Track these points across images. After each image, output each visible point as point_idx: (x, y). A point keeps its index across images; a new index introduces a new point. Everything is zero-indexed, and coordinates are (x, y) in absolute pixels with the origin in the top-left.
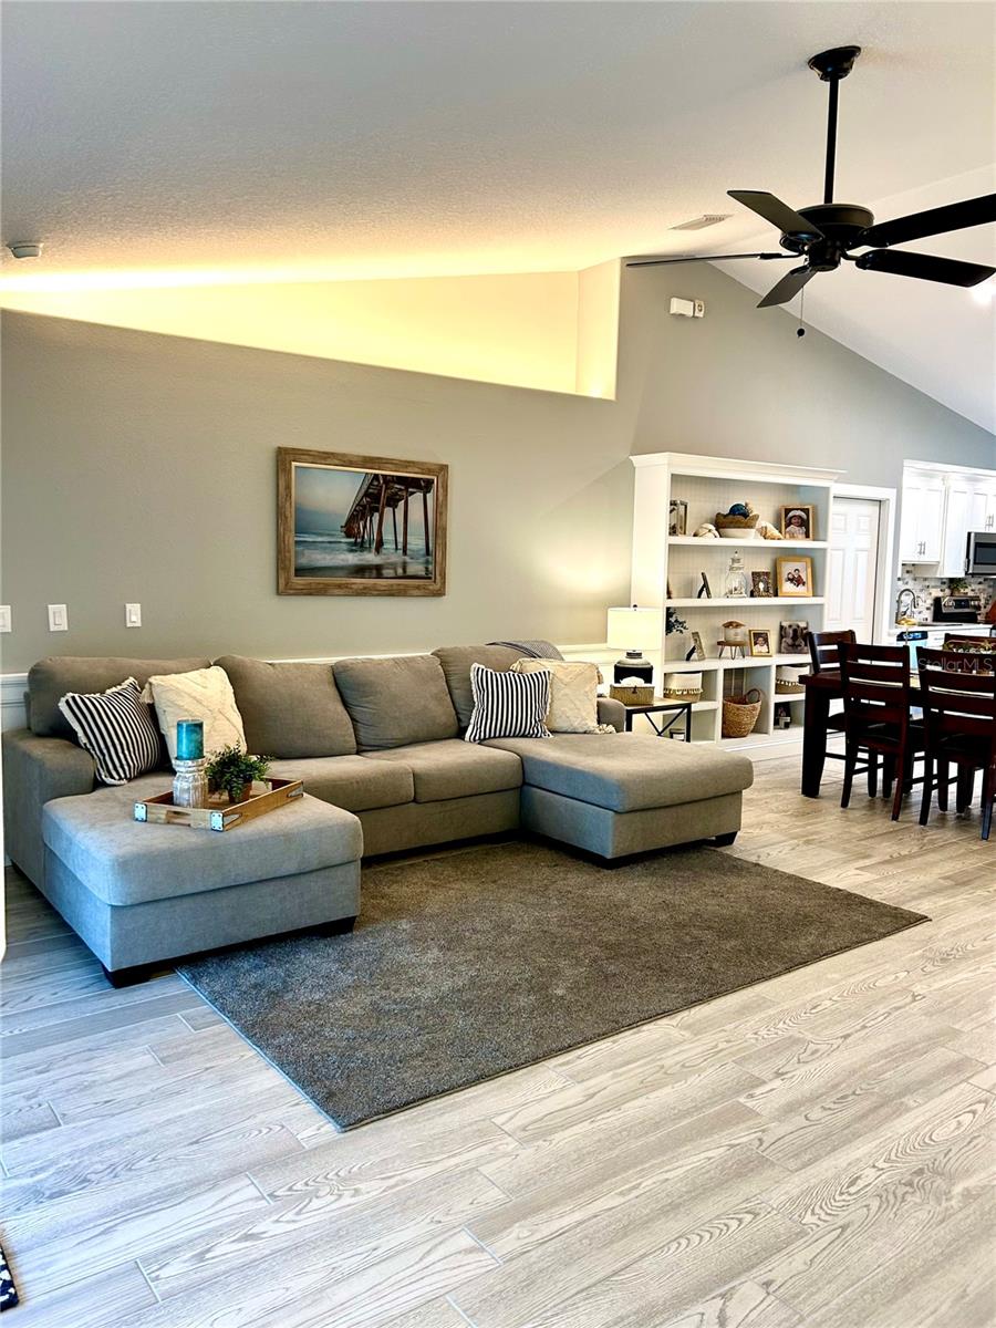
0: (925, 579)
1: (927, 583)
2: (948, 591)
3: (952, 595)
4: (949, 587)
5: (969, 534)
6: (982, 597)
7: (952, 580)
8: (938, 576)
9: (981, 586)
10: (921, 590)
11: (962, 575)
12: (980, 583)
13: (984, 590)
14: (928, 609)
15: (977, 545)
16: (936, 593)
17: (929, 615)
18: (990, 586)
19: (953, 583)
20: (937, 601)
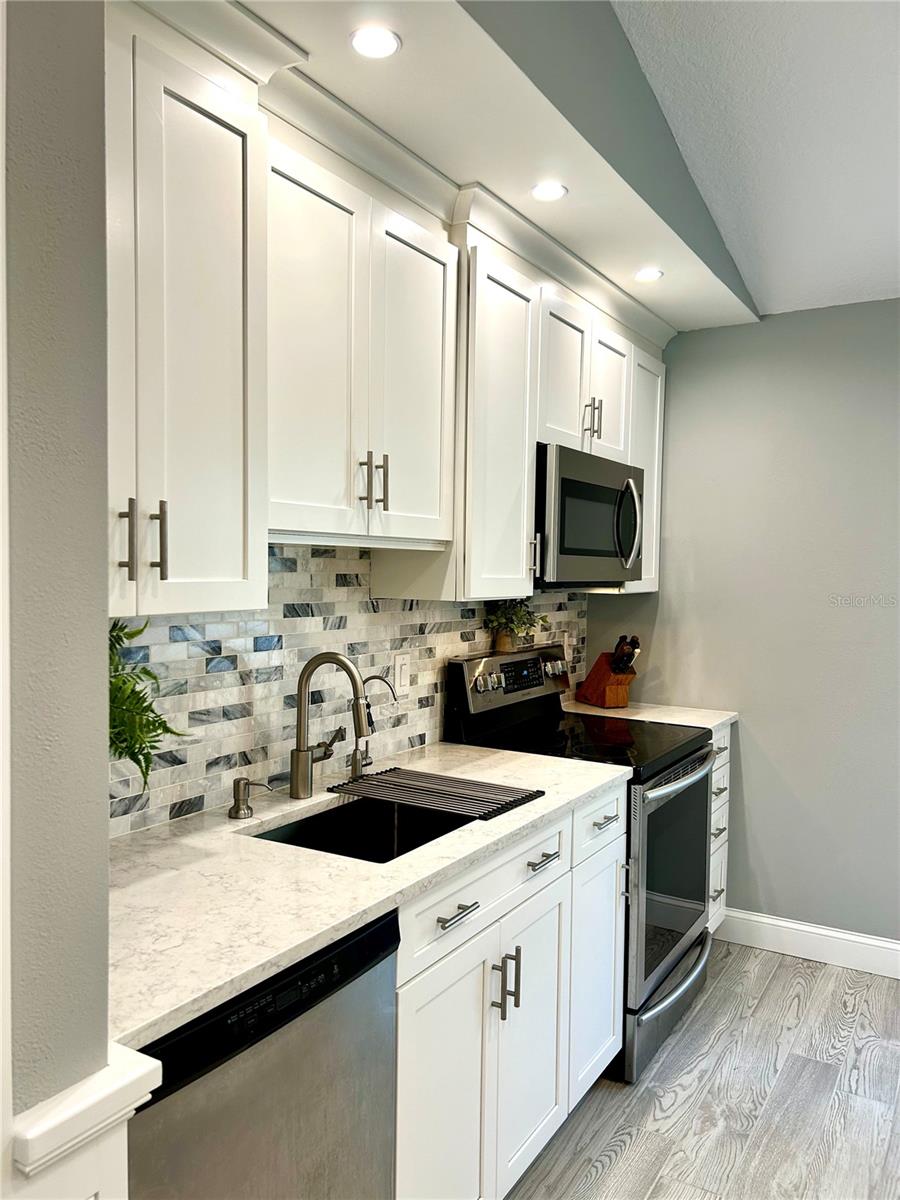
0: (411, 605)
1: (417, 618)
2: (482, 639)
3: (494, 650)
4: (486, 625)
5: (541, 449)
6: (568, 642)
7: (492, 607)
8: (448, 596)
9: (562, 616)
10: (399, 644)
11: (523, 588)
12: (560, 608)
13: (568, 624)
14: (424, 703)
15: (568, 487)
16: (449, 646)
17: (426, 722)
18: (580, 615)
19: (498, 615)
20: (453, 675)
